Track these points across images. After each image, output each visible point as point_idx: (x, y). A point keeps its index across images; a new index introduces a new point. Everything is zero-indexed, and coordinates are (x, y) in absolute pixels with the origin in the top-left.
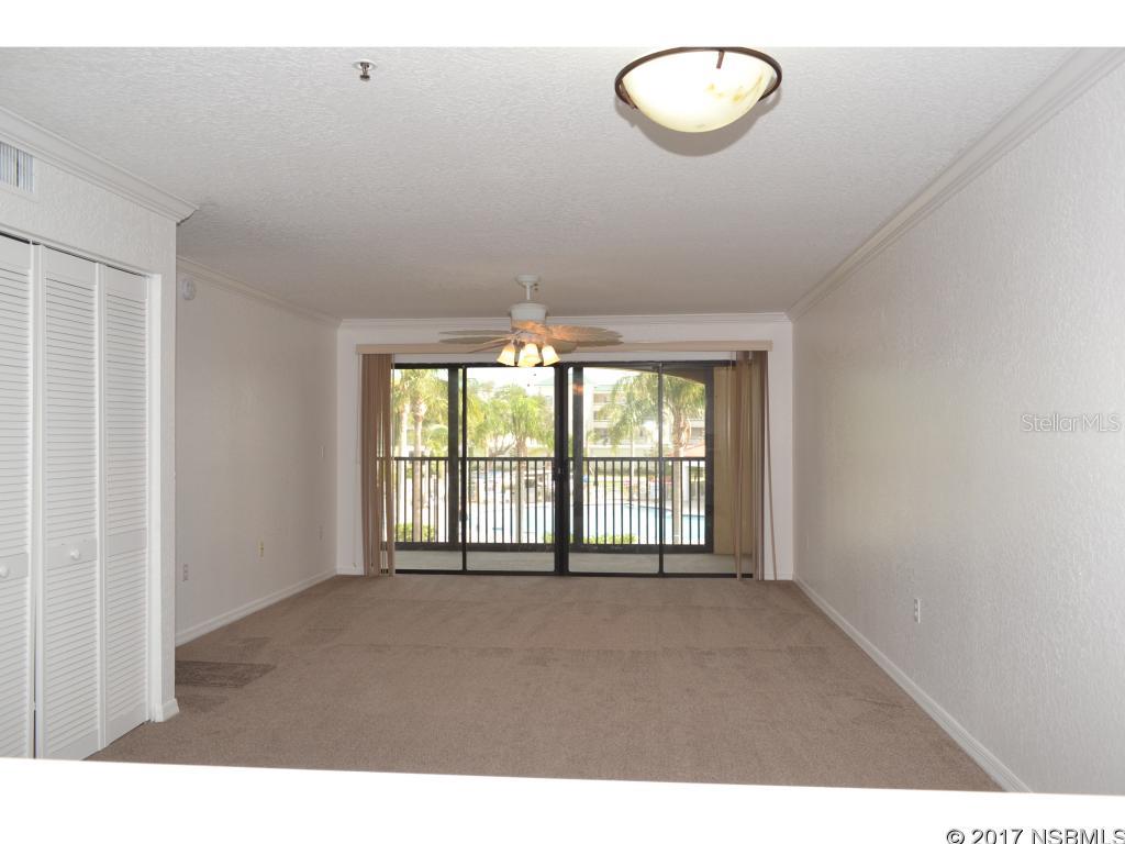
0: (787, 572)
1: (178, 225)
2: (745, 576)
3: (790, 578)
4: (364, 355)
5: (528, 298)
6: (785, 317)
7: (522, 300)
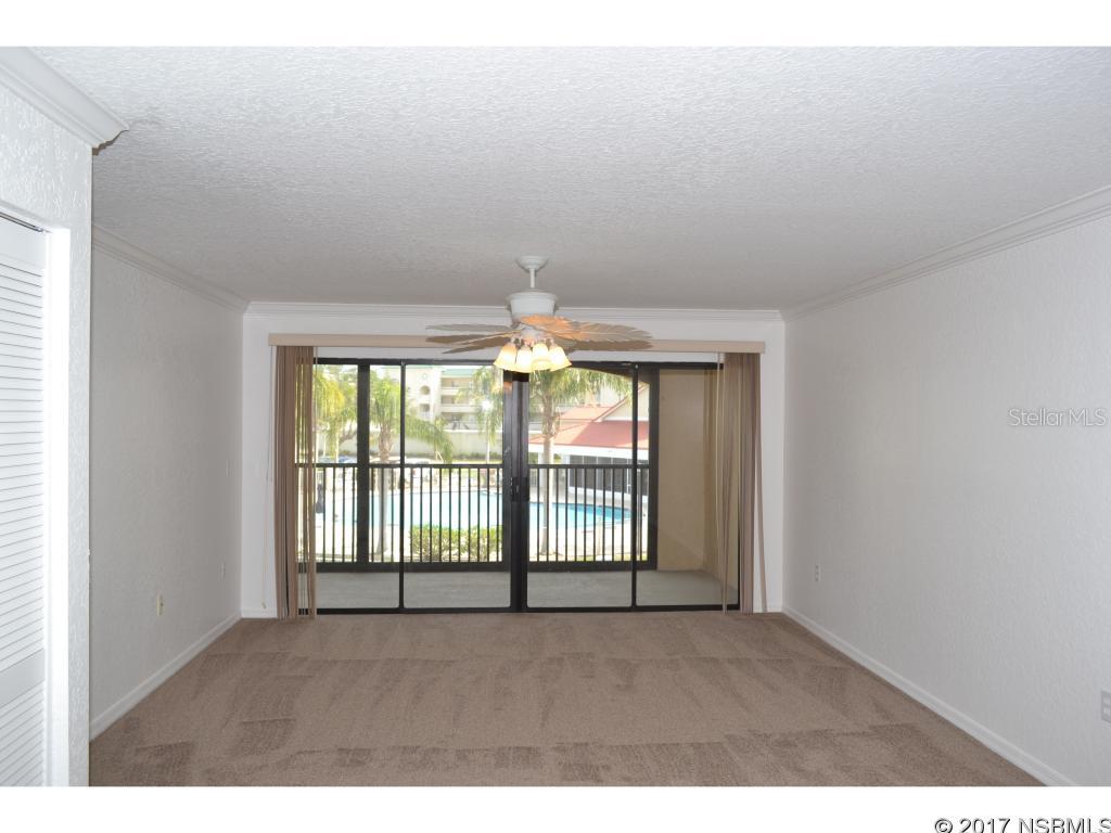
0: (776, 605)
1: (95, 152)
2: (730, 607)
3: (779, 610)
4: (278, 347)
5: (533, 285)
6: (779, 316)
7: (524, 288)
